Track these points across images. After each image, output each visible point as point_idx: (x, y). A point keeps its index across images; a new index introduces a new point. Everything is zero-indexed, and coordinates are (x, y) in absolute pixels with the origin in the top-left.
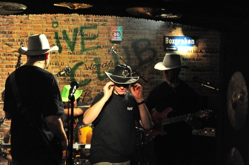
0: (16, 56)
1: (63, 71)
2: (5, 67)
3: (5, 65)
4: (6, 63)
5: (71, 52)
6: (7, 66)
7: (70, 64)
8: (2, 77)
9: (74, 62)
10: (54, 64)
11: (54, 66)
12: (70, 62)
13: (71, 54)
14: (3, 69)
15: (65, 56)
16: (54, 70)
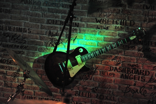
0: (63, 7)
1: (133, 35)
2: (45, 22)
3: (46, 19)
4: (47, 17)
5: (149, 5)
6: (48, 21)
7: (145, 25)
8: (41, 37)
9: (151, 20)
10: (119, 22)
11: (119, 25)
12: (145, 21)
13: (147, 8)
14: (44, 25)
15: (138, 10)
16: (117, 32)
